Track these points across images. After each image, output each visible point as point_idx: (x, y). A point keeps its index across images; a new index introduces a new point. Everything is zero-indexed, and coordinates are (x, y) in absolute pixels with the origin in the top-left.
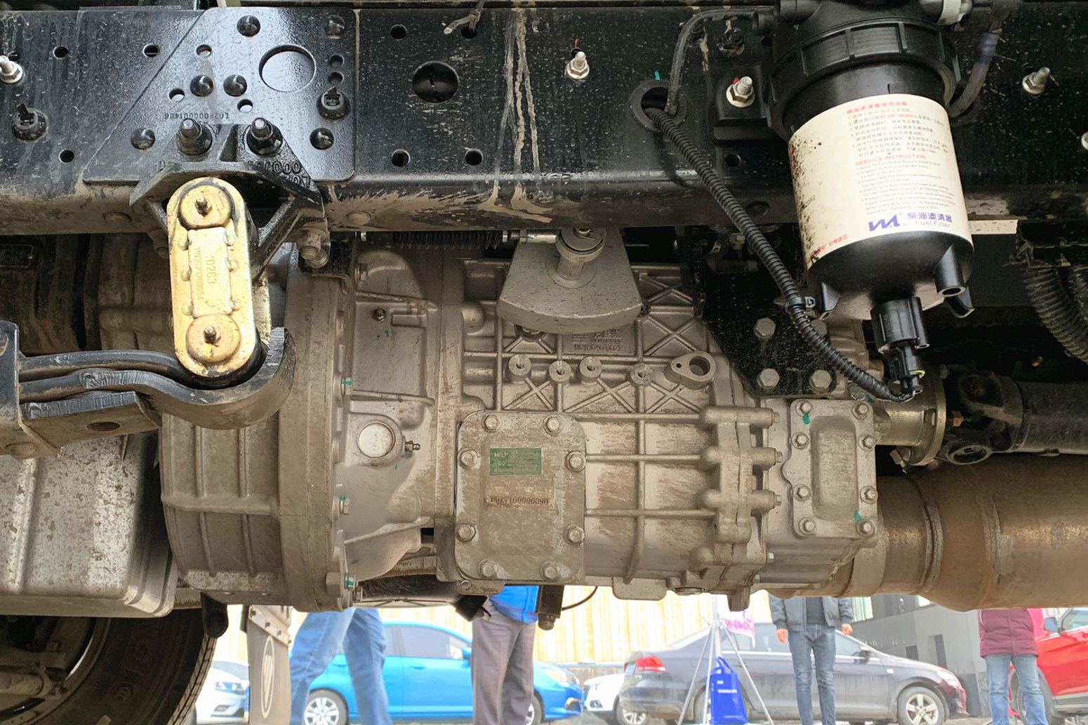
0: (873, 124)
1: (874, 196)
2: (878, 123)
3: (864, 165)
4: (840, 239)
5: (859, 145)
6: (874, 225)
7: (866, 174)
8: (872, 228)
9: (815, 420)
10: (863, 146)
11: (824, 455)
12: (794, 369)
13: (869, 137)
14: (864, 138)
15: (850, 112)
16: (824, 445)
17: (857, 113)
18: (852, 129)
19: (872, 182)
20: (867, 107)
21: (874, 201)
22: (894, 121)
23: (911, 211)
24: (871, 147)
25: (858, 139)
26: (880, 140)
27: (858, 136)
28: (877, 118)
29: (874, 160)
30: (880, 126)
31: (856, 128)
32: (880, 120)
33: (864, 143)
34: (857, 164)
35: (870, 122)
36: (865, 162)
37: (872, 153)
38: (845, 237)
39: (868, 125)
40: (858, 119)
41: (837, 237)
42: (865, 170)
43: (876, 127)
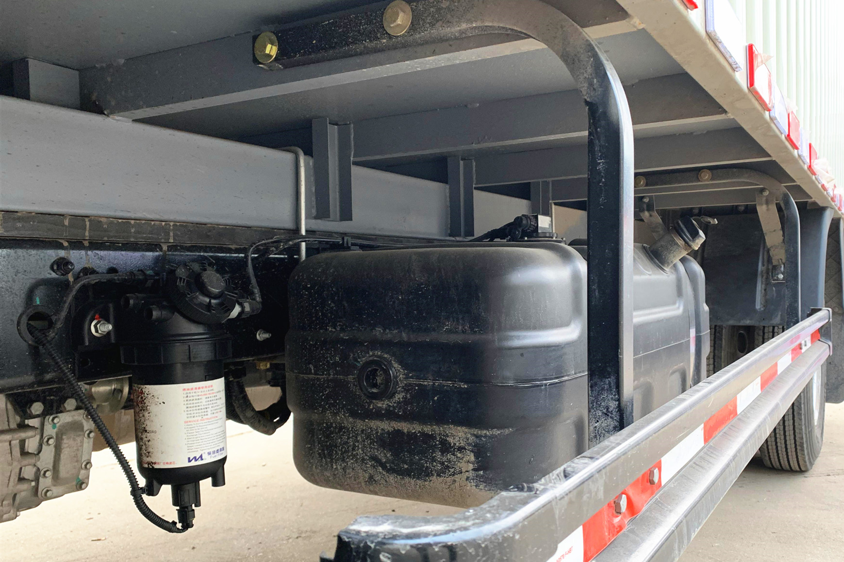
0: (196, 399)
1: (193, 442)
2: (198, 399)
3: (189, 424)
4: (171, 463)
5: (187, 411)
6: (191, 459)
7: (189, 429)
8: (190, 461)
9: (60, 426)
10: (189, 412)
11: (65, 449)
12: (52, 397)
13: (193, 407)
14: (190, 407)
15: (184, 390)
16: (65, 443)
17: (188, 392)
18: (184, 401)
19: (192, 434)
20: (194, 389)
21: (192, 445)
22: (206, 398)
23: (209, 451)
24: (194, 413)
25: (187, 408)
26: (199, 409)
27: (187, 406)
28: (198, 396)
29: (194, 421)
30: (200, 401)
31: (187, 400)
32: (200, 397)
33: (190, 410)
34: (185, 422)
35: (194, 398)
36: (190, 422)
37: (194, 417)
38: (174, 463)
39: (193, 400)
40: (189, 395)
41: (169, 461)
42: (189, 427)
43: (197, 401)
